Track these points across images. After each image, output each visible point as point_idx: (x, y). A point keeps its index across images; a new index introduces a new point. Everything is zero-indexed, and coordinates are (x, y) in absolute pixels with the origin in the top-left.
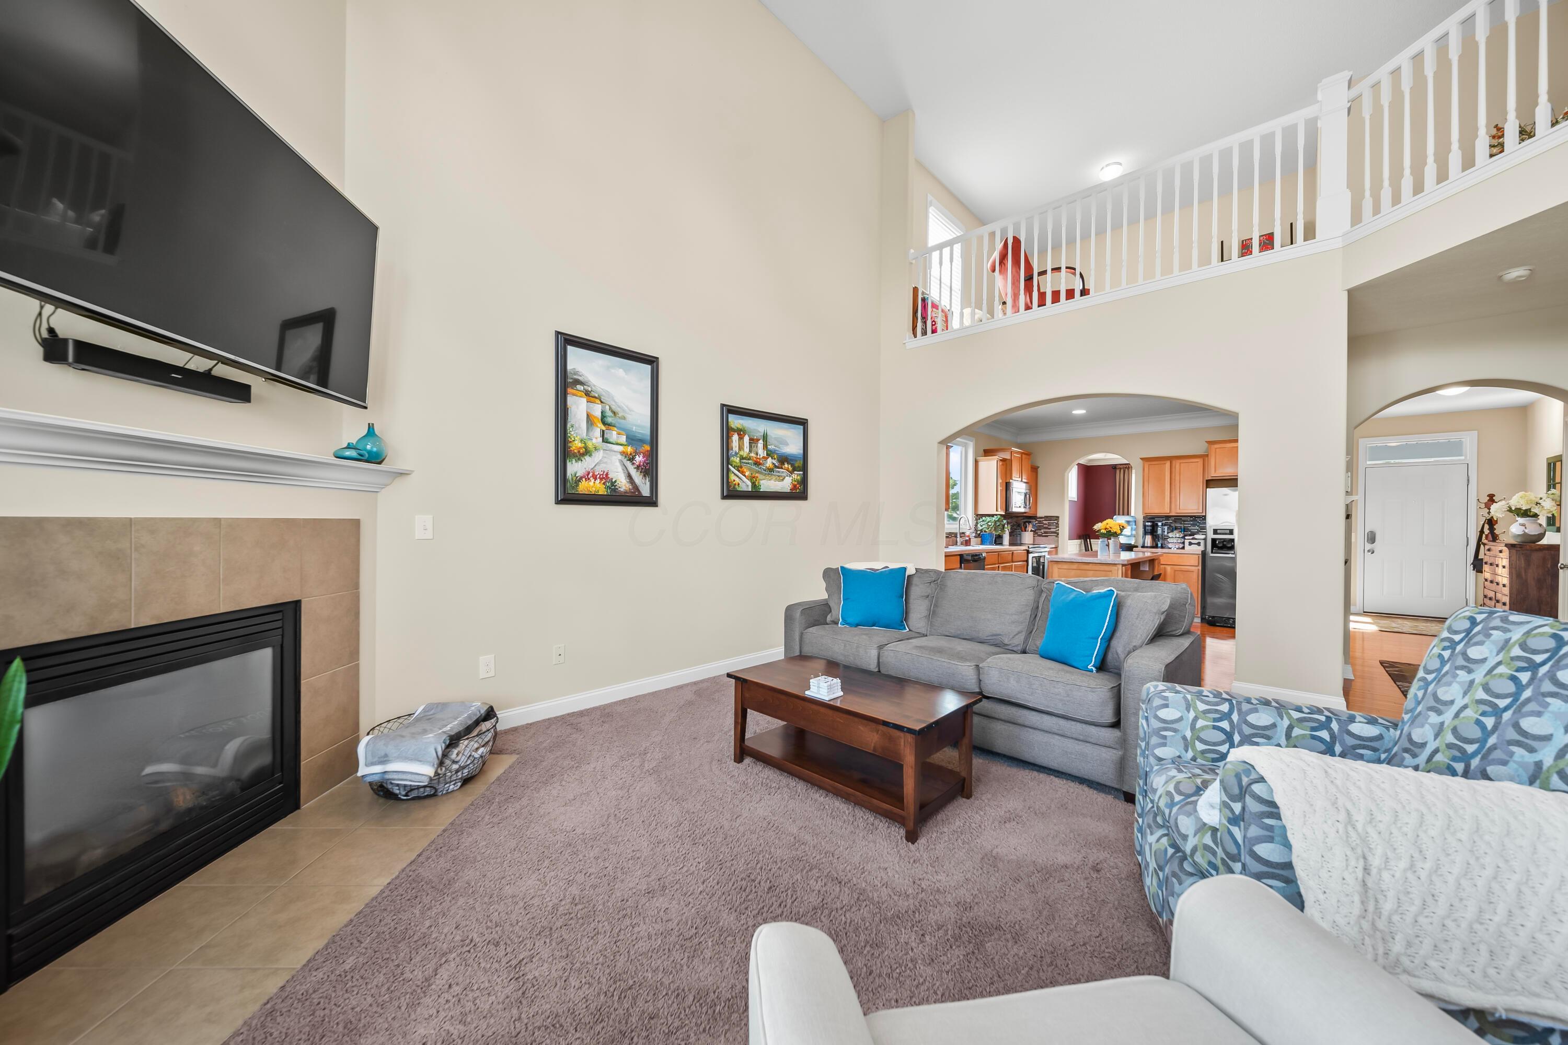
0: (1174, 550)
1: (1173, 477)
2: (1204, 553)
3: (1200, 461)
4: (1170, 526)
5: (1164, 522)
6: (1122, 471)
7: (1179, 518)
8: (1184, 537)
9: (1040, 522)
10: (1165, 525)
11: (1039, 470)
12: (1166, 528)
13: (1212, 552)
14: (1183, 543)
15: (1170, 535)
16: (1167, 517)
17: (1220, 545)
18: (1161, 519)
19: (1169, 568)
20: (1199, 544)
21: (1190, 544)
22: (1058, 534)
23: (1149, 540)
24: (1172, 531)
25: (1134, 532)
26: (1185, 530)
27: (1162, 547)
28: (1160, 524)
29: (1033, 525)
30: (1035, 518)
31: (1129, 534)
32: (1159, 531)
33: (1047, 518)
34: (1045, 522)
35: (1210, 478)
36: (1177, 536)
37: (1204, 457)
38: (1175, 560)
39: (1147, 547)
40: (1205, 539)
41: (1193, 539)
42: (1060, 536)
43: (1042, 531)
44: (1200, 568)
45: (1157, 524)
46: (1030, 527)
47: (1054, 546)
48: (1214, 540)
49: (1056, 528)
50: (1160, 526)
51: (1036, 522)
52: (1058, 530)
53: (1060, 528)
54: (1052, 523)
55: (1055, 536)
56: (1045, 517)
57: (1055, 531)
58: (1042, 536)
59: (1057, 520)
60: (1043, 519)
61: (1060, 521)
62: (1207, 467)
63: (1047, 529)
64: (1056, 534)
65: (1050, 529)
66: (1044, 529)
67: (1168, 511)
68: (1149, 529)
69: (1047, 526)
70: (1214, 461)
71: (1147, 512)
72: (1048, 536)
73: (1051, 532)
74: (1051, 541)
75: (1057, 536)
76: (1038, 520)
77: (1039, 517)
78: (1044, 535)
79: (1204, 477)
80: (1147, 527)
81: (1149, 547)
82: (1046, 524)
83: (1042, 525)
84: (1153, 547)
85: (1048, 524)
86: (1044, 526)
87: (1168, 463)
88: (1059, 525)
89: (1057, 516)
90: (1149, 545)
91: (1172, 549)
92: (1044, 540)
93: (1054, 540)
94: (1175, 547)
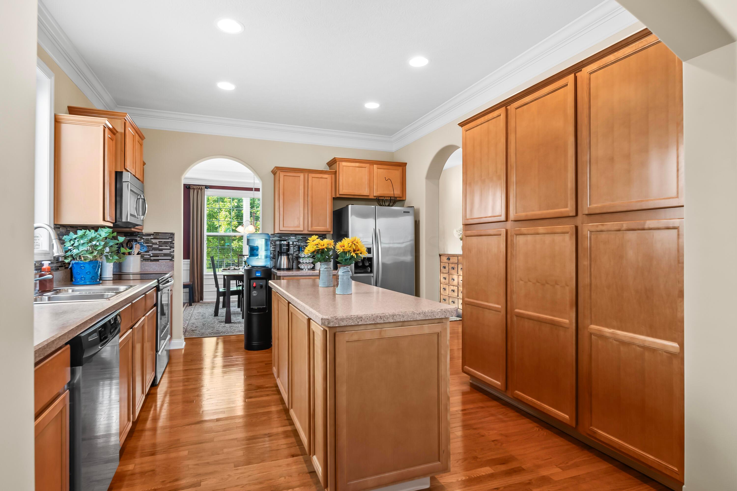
0: (306, 272)
1: (306, 193)
6: (196, 191)
11: (145, 167)
16: (295, 235)
18: (291, 237)
27: (297, 268)
29: (139, 246)
34: (154, 241)
37: (331, 173)
39: (283, 269)
42: (175, 259)
43: (151, 253)
46: (136, 248)
49: (170, 249)
50: (291, 244)
51: (143, 240)
52: (172, 251)
53: (175, 249)
54: (164, 242)
55: (169, 261)
56: (156, 234)
57: (169, 252)
58: (150, 261)
59: (172, 237)
60: (152, 237)
61: (175, 239)
62: (335, 184)
63: (157, 251)
64: (170, 257)
65: (161, 250)
66: (153, 250)
67: (301, 229)
68: (284, 248)
69: (157, 246)
70: (342, 179)
71: (282, 228)
72: (159, 261)
73: (164, 255)
74: (164, 267)
75: (171, 260)
76: (144, 237)
77: (146, 234)
78: (154, 259)
79: (332, 196)
80: (284, 247)
81: (285, 269)
82: (156, 244)
83: (151, 245)
84: (288, 269)
85: (159, 243)
86: (154, 246)
87: (302, 175)
88: (174, 245)
89: (172, 233)
90: (285, 267)
91: (304, 270)
92: (154, 267)
93: (168, 266)
94: (308, 268)
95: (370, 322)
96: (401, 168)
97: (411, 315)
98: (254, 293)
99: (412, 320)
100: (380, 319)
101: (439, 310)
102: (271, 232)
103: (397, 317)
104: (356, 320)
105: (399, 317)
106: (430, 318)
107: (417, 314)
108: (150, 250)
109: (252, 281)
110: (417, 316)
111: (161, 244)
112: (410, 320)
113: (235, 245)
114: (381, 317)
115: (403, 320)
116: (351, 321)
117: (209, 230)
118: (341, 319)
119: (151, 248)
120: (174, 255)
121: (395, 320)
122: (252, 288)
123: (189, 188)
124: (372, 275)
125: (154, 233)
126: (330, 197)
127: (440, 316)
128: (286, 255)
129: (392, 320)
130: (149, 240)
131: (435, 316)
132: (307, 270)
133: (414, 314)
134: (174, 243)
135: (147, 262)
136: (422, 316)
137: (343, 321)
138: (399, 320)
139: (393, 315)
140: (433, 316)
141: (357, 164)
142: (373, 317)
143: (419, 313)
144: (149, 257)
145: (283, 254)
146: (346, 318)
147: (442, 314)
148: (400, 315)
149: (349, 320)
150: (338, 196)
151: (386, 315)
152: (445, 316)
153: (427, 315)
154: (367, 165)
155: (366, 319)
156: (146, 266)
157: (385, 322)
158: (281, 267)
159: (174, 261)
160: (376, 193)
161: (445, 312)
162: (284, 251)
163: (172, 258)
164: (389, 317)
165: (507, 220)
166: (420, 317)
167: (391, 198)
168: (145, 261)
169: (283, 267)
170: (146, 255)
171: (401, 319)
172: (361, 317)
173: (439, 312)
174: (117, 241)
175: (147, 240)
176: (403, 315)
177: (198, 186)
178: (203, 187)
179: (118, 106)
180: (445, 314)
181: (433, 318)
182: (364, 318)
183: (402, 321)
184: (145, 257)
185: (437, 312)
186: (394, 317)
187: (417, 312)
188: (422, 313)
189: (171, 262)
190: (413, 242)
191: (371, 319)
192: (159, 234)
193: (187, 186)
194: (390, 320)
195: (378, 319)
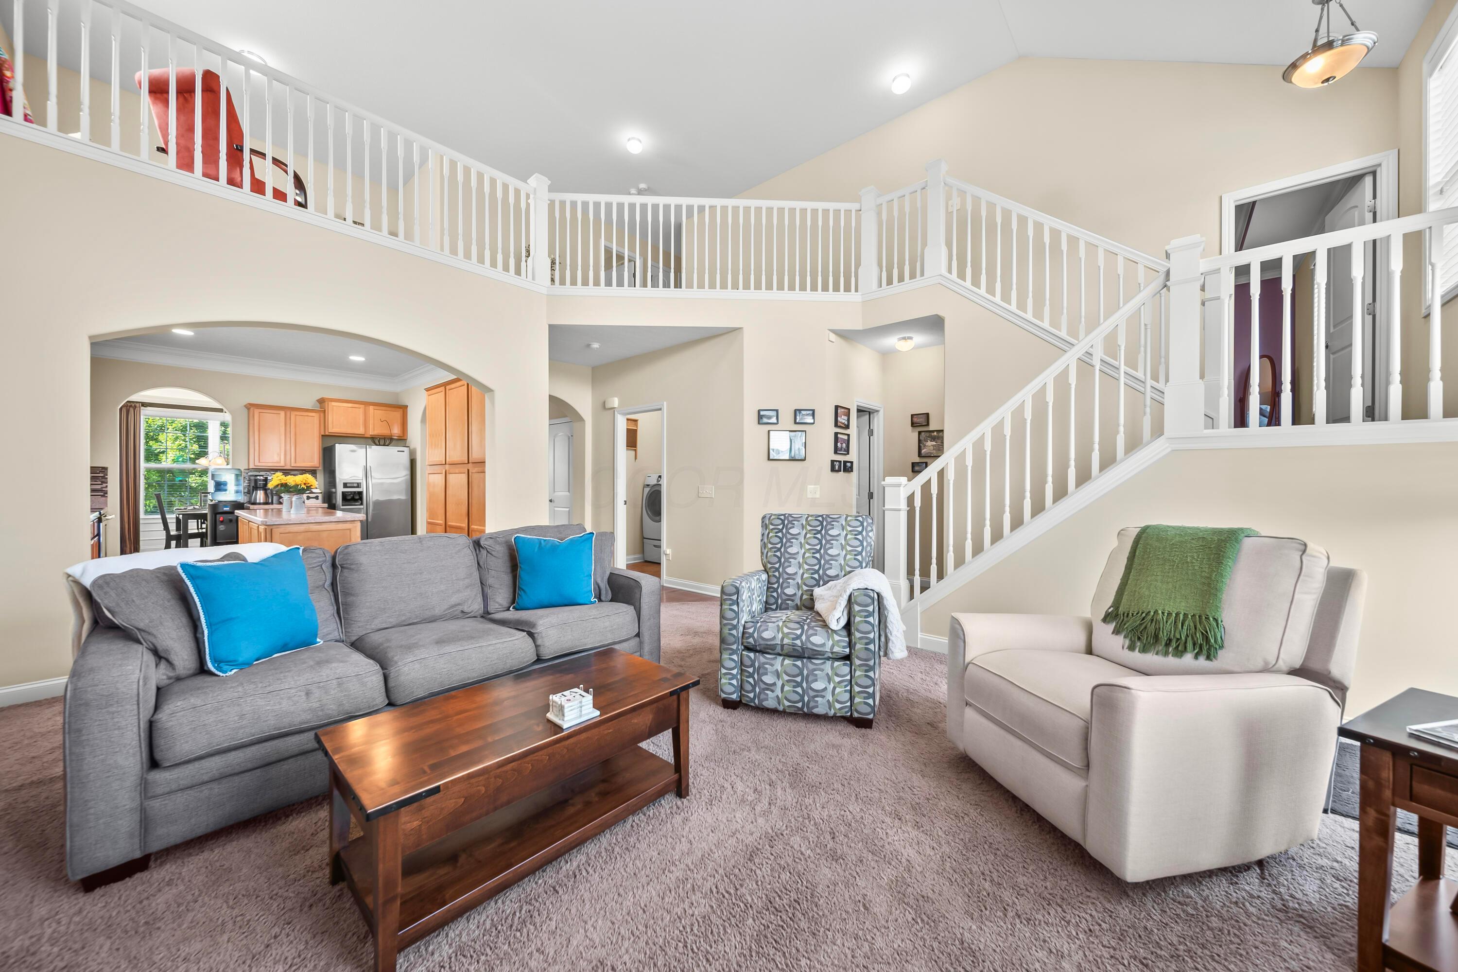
1: (288, 429)
3: (315, 415)
13: (343, 505)
17: (349, 498)
23: (261, 496)
35: (331, 434)
37: (321, 412)
48: (343, 493)
52: (105, 486)
53: (108, 485)
55: (100, 496)
59: (104, 472)
62: (324, 422)
64: (101, 492)
67: (282, 464)
68: (260, 484)
70: (331, 418)
71: (257, 463)
75: (103, 496)
79: (320, 432)
81: (262, 504)
84: (266, 503)
87: (282, 413)
88: (107, 480)
89: (104, 467)
90: (262, 502)
93: (99, 502)
96: (401, 410)
98: (221, 527)
102: (243, 466)
109: (218, 516)
113: (193, 481)
117: (148, 459)
122: (218, 523)
124: (362, 507)
126: (318, 435)
128: (263, 490)
134: (107, 478)
141: (350, 405)
145: (259, 489)
150: (327, 434)
154: (362, 406)
158: (257, 501)
159: (107, 497)
160: (371, 432)
162: (260, 486)
163: (104, 494)
165: (468, 463)
167: (389, 438)
169: (259, 501)
178: (137, 405)
189: (103, 498)
190: (409, 477)
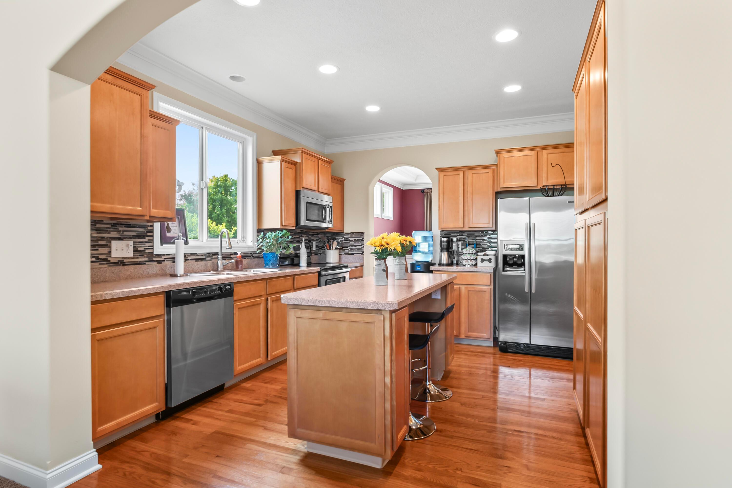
0: (468, 268)
1: (466, 190)
2: (495, 270)
3: (490, 171)
4: (464, 241)
5: (458, 237)
7: (472, 233)
8: (476, 253)
9: (347, 239)
10: (459, 241)
11: (345, 182)
12: (460, 243)
13: (504, 270)
14: (476, 259)
15: (464, 251)
16: (462, 232)
17: (511, 262)
18: (456, 234)
19: (463, 288)
20: (490, 260)
21: (482, 260)
22: (363, 252)
23: (445, 256)
24: (466, 247)
25: (431, 249)
26: (477, 245)
27: (457, 264)
28: (455, 239)
29: (338, 243)
30: (340, 234)
31: (427, 250)
32: (454, 248)
33: (353, 234)
34: (351, 239)
35: (499, 190)
36: (471, 252)
37: (494, 167)
38: (469, 279)
39: (443, 265)
40: (496, 256)
41: (484, 255)
42: (365, 253)
43: (349, 248)
44: (492, 287)
45: (452, 240)
46: (334, 245)
47: (358, 265)
48: (505, 257)
49: (361, 245)
50: (455, 241)
51: (344, 238)
52: (363, 247)
53: (365, 245)
54: (357, 239)
55: (361, 254)
56: (352, 234)
57: (361, 248)
58: (349, 254)
59: (362, 236)
60: (350, 236)
61: (365, 237)
62: (497, 178)
63: (353, 246)
64: (361, 251)
65: (355, 246)
66: (350, 246)
67: (462, 225)
68: (444, 245)
69: (353, 243)
70: (503, 171)
71: (442, 226)
72: (354, 255)
73: (357, 250)
74: (357, 260)
75: (362, 254)
76: (344, 236)
77: (346, 234)
78: (351, 253)
79: (494, 190)
80: (444, 243)
81: (445, 265)
82: (352, 241)
83: (349, 242)
84: (448, 265)
85: (354, 241)
86: (351, 243)
87: (461, 173)
88: (364, 242)
89: (363, 232)
90: (445, 263)
91: (466, 266)
92: (351, 259)
93: (360, 258)
94: (469, 264)
95: (310, 304)
97: (345, 303)
99: (345, 307)
100: (318, 303)
101: (372, 302)
103: (332, 303)
104: (300, 301)
105: (334, 303)
106: (362, 307)
107: (350, 303)
108: (348, 246)
110: (351, 304)
111: (355, 241)
112: (343, 307)
114: (319, 301)
115: (338, 306)
116: (297, 301)
118: (289, 298)
119: (349, 245)
120: (364, 250)
121: (331, 305)
123: (424, 192)
124: (524, 273)
125: (351, 232)
126: (492, 192)
127: (372, 307)
128: (446, 252)
129: (328, 304)
130: (348, 238)
131: (368, 307)
132: (469, 266)
133: (347, 302)
134: (364, 241)
135: (346, 255)
136: (354, 304)
137: (291, 301)
138: (334, 306)
139: (329, 300)
140: (365, 306)
141: (521, 153)
142: (313, 300)
143: (352, 302)
144: (348, 251)
145: (443, 250)
146: (293, 298)
147: (375, 305)
148: (335, 301)
149: (295, 300)
151: (323, 300)
152: (377, 308)
153: (360, 305)
154: (536, 152)
155: (308, 301)
156: (346, 259)
157: (322, 305)
158: (441, 262)
159: (364, 255)
160: (547, 182)
161: (377, 304)
162: (444, 247)
163: (362, 252)
164: (325, 301)
166: (353, 306)
167: (562, 186)
168: (345, 254)
169: (443, 262)
170: (346, 250)
171: (336, 305)
172: (304, 299)
173: (371, 303)
174: (288, 239)
175: (347, 238)
176: (338, 301)
177: (430, 190)
179: (327, 139)
180: (378, 306)
181: (365, 308)
182: (306, 300)
183: (336, 306)
184: (345, 251)
185: (370, 303)
186: (330, 302)
187: (351, 301)
188: (355, 302)
189: (362, 255)
191: (311, 301)
192: (354, 234)
193: (422, 190)
194: (327, 305)
195: (317, 302)
